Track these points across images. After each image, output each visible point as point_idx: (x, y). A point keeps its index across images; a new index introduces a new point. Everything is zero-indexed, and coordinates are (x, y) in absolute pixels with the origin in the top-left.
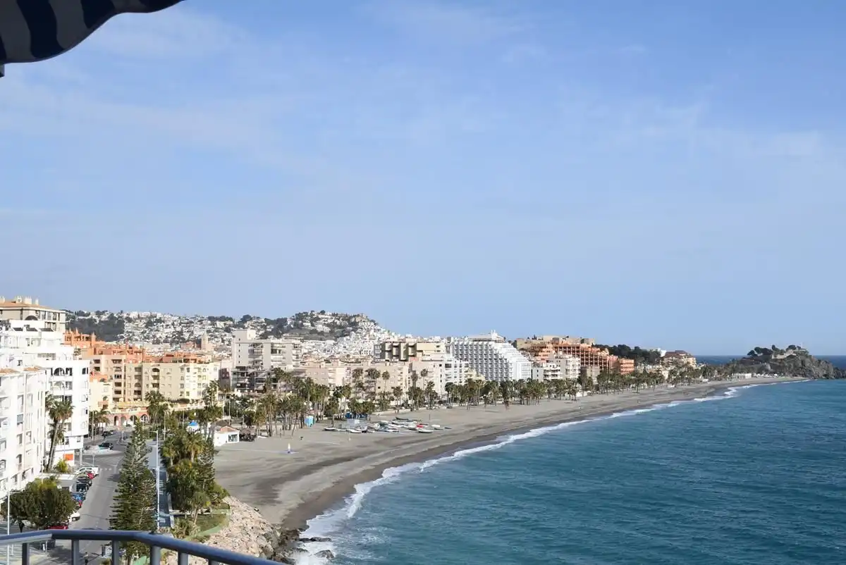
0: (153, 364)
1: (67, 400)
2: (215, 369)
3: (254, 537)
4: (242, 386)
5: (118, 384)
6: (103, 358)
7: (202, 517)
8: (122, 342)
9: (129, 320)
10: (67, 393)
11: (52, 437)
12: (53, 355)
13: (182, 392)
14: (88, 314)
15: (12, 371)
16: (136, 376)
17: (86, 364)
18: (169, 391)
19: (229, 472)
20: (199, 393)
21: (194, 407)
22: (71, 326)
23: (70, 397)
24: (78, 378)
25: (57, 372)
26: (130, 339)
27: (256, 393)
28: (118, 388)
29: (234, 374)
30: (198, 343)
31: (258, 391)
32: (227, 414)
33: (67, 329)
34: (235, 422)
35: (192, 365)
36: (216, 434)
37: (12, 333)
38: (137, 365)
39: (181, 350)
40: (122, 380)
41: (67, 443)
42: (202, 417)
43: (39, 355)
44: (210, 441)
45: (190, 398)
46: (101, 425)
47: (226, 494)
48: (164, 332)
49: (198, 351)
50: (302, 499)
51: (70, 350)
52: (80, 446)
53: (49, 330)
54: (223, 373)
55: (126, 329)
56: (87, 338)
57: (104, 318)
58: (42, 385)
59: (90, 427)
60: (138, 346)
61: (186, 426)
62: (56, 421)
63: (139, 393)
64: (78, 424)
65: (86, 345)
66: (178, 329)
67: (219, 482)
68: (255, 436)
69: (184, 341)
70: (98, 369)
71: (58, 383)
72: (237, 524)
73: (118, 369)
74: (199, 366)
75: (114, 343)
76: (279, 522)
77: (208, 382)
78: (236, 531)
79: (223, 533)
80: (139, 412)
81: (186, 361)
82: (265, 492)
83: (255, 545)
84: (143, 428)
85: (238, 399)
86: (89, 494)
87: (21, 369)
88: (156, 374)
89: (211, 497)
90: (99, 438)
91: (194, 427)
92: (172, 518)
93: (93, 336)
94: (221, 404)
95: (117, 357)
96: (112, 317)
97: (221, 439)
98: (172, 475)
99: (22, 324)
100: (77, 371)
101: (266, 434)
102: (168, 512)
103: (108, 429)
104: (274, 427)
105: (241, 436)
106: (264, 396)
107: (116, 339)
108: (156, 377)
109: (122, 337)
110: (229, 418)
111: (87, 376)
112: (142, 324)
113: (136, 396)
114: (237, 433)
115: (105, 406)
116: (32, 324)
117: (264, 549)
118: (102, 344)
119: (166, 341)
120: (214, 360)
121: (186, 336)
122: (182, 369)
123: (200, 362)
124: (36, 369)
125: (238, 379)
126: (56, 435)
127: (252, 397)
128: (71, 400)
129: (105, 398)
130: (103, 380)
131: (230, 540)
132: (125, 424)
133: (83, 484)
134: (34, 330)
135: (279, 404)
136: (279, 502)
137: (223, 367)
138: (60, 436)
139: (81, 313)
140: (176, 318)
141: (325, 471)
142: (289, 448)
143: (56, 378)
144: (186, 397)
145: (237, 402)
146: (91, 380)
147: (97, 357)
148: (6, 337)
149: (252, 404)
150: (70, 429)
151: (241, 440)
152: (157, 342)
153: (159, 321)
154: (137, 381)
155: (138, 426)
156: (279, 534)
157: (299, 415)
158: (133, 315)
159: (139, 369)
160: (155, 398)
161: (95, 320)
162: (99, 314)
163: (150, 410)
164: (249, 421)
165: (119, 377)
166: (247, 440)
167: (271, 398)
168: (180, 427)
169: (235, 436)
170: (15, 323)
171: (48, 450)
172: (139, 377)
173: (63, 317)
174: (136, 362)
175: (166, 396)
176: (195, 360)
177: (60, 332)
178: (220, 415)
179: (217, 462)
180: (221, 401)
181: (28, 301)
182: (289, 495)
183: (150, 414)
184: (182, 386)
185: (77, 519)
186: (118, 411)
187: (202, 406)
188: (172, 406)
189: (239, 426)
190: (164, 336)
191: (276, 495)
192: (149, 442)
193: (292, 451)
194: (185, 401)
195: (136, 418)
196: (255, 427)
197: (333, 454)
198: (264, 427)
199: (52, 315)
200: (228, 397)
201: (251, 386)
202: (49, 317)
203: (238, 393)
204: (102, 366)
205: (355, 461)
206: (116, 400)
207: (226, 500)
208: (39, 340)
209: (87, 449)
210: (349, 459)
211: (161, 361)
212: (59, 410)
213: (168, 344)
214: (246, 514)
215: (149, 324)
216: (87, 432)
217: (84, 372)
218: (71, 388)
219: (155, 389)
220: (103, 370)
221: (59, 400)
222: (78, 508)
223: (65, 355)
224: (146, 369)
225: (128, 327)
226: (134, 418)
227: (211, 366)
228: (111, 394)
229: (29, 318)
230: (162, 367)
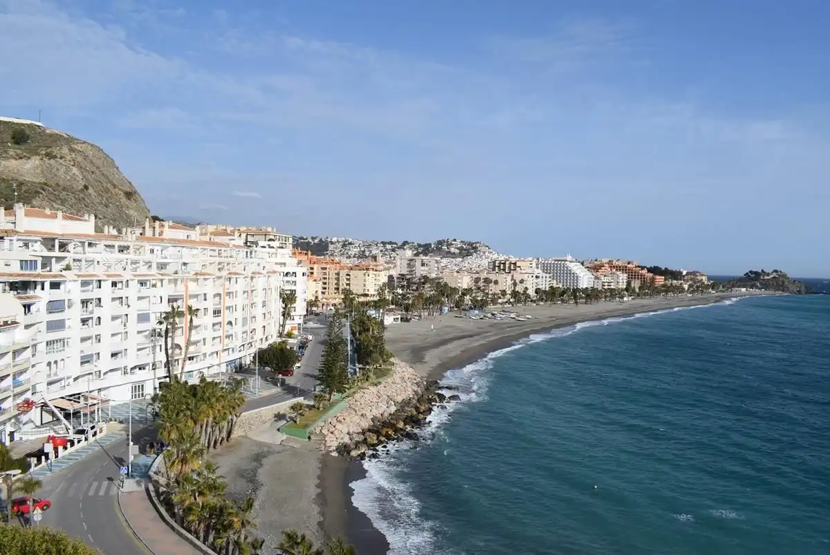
0: (346, 271)
1: (293, 292)
2: (385, 275)
3: (409, 384)
4: (402, 287)
5: (325, 283)
6: (315, 266)
7: (376, 370)
8: (327, 256)
9: (332, 243)
10: (293, 288)
11: (284, 315)
12: (285, 264)
13: (365, 289)
14: (306, 239)
15: (259, 273)
16: (336, 279)
17: (305, 270)
18: (356, 288)
19: (394, 341)
20: (375, 290)
21: (372, 299)
22: (295, 246)
23: (295, 290)
24: (299, 278)
25: (287, 274)
26: (332, 255)
27: (411, 291)
28: (325, 286)
29: (398, 278)
30: (375, 258)
31: (413, 290)
32: (393, 305)
33: (293, 247)
34: (398, 310)
35: (371, 272)
36: (386, 317)
37: (259, 249)
38: (336, 272)
39: (364, 263)
40: (327, 281)
41: (293, 319)
42: (377, 305)
43: (276, 264)
44: (382, 321)
45: (369, 293)
46: (314, 309)
47: (392, 356)
48: (354, 251)
49: (375, 263)
50: (440, 360)
51: (295, 261)
52: (301, 321)
53: (282, 248)
54: (391, 277)
55: (330, 249)
56: (306, 254)
57: (316, 241)
58: (277, 283)
59: (307, 310)
60: (337, 259)
61: (367, 311)
62: (286, 305)
63: (337, 289)
64: (300, 308)
65: (304, 258)
66: (362, 249)
67: (387, 347)
68: (411, 319)
69: (366, 257)
70: (312, 273)
71: (288, 282)
72: (399, 375)
73: (325, 274)
74: (375, 273)
75: (322, 257)
76: (425, 375)
77: (381, 283)
78: (398, 381)
79: (390, 380)
80: (337, 301)
81: (367, 269)
82: (416, 355)
83: (410, 389)
84: (340, 311)
85: (400, 295)
86: (307, 352)
87: (265, 272)
88: (348, 277)
89: (382, 357)
90: (313, 317)
91: (372, 313)
92: (358, 370)
93: (310, 253)
94: (389, 297)
95: (324, 265)
96: (321, 240)
97: (389, 320)
98: (358, 342)
99: (265, 243)
100: (299, 275)
101: (417, 318)
102: (355, 366)
103: (318, 312)
104: (422, 313)
105: (401, 319)
106: (416, 293)
107: (324, 255)
108: (348, 279)
109: (327, 254)
110: (394, 307)
111: (305, 277)
112: (339, 245)
113: (336, 291)
114: (399, 317)
115: (317, 297)
116: (272, 243)
117: (416, 392)
118: (315, 257)
119: (354, 257)
120: (385, 269)
121: (367, 253)
122: (365, 274)
123: (376, 271)
124: (274, 272)
125: (400, 282)
126: (286, 314)
127: (409, 294)
128: (295, 293)
129: (316, 292)
130: (315, 280)
131: (394, 386)
132: (329, 308)
133: (303, 346)
134: (273, 247)
135: (426, 299)
136: (426, 363)
137: (391, 274)
138: (289, 315)
139: (302, 238)
140: (361, 242)
141: (456, 343)
142: (432, 327)
143: (286, 279)
144: (367, 293)
145: (399, 297)
146: (308, 280)
147: (311, 266)
148: (255, 252)
149: (408, 298)
150: (295, 311)
151: (401, 321)
152: (349, 257)
153: (351, 244)
154: (336, 282)
155: (337, 310)
156: (425, 383)
157: (439, 306)
158: (334, 240)
159: (338, 274)
160: (347, 293)
161: (311, 243)
162: (313, 238)
163: (344, 300)
164: (407, 309)
165: (325, 278)
166: (405, 321)
167: (421, 295)
168: (363, 311)
169: (398, 318)
170: (261, 243)
171: (281, 323)
172: (338, 279)
173: (291, 240)
174: (336, 269)
175: (354, 292)
176: (373, 269)
177: (288, 250)
178: (388, 305)
179: (387, 335)
180: (389, 296)
181: (269, 229)
182: (433, 358)
183: (344, 302)
184: (365, 285)
185: (299, 367)
186: (324, 300)
187: (376, 298)
188: (358, 298)
189: (400, 312)
190: (353, 253)
191: (423, 358)
192: (343, 320)
193: (434, 329)
194: (366, 295)
195: (335, 305)
196: (411, 313)
197: (461, 332)
198: (416, 314)
199: (284, 238)
200: (393, 293)
201: (408, 287)
202: (282, 240)
203: (400, 291)
204: (315, 271)
205: (476, 337)
206: (323, 293)
207: (392, 360)
208: (276, 254)
209: (305, 323)
210: (471, 336)
211: (351, 269)
212: (288, 299)
213: (356, 259)
214: (404, 369)
215: (344, 246)
216: (305, 313)
217: (303, 275)
218: (295, 285)
219: (348, 287)
220: (315, 274)
221: (288, 292)
222: (299, 361)
223: (292, 264)
224: (343, 273)
225: (331, 247)
226: (334, 305)
227: (383, 273)
228: (320, 290)
229: (270, 240)
230: (352, 273)
